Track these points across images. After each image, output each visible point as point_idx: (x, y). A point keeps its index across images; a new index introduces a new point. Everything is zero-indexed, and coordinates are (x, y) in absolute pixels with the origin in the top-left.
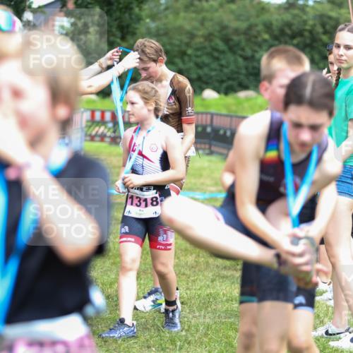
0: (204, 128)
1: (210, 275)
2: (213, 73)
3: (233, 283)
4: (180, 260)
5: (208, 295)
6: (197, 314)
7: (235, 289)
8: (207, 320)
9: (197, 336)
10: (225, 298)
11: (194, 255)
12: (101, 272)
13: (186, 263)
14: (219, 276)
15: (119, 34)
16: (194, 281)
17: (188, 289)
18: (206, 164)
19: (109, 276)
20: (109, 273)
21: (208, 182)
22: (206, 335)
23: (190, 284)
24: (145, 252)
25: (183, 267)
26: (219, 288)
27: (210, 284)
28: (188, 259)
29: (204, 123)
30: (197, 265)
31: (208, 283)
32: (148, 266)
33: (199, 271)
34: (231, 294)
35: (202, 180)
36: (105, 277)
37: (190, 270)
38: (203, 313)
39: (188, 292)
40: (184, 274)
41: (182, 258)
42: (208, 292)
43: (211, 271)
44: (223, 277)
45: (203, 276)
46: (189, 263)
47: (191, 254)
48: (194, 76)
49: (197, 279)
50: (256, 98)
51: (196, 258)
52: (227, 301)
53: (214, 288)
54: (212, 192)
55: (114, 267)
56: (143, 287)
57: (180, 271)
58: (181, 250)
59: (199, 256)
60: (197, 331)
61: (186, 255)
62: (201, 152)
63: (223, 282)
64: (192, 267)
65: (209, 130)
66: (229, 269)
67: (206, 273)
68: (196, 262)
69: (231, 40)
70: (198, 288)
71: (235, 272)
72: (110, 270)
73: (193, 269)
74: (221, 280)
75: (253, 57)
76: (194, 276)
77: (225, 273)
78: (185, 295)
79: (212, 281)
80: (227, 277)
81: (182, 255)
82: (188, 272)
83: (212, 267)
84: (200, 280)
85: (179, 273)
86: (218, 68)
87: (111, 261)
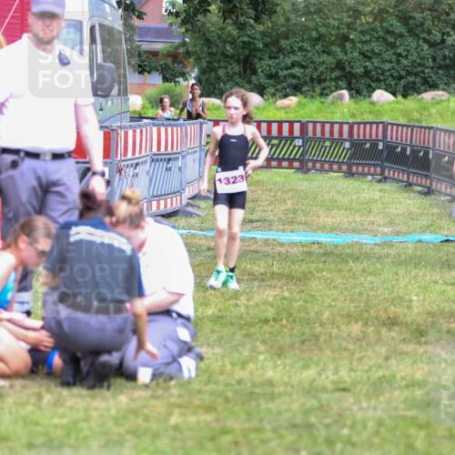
0: (374, 144)
1: (383, 350)
2: (387, 66)
3: (415, 361)
4: (340, 330)
5: (379, 379)
6: (364, 405)
7: (418, 369)
8: (379, 413)
9: (365, 435)
10: (404, 383)
11: (360, 323)
12: (230, 347)
13: (349, 335)
14: (395, 351)
15: (252, 12)
16: (360, 359)
17: (351, 370)
18: (377, 195)
19: (240, 353)
20: (241, 349)
21: (380, 220)
22: (377, 433)
23: (355, 364)
24: (291, 319)
25: (344, 339)
26: (395, 369)
27: (383, 363)
28: (351, 329)
29: (374, 137)
30: (364, 337)
31: (380, 361)
32: (295, 339)
33: (368, 344)
34: (413, 377)
35: (371, 218)
36: (236, 355)
37: (354, 343)
38: (372, 403)
39: (352, 374)
40: (346, 349)
41: (343, 327)
42: (380, 373)
43: (384, 345)
44: (402, 353)
45: (374, 351)
46: (353, 335)
47: (356, 322)
48: (360, 70)
49: (363, 357)
50: (448, 100)
51: (363, 326)
52: (407, 386)
53: (388, 368)
54: (385, 234)
55: (247, 340)
56: (288, 368)
57: (340, 345)
58: (342, 315)
59: (367, 324)
60: (365, 427)
61: (349, 323)
62: (370, 178)
63: (401, 360)
64: (358, 340)
65: (381, 146)
66: (410, 341)
67: (377, 348)
68: (362, 332)
69: (413, 18)
70: (366, 368)
71: (418, 346)
72: (243, 345)
73: (359, 343)
74: (398, 358)
75: (443, 41)
76: (360, 352)
77: (403, 347)
78: (348, 379)
79: (387, 359)
80: (406, 354)
81: (343, 324)
82: (351, 347)
83: (386, 339)
84: (368, 357)
85: (340, 348)
86: (394, 58)
87: (244, 332)
